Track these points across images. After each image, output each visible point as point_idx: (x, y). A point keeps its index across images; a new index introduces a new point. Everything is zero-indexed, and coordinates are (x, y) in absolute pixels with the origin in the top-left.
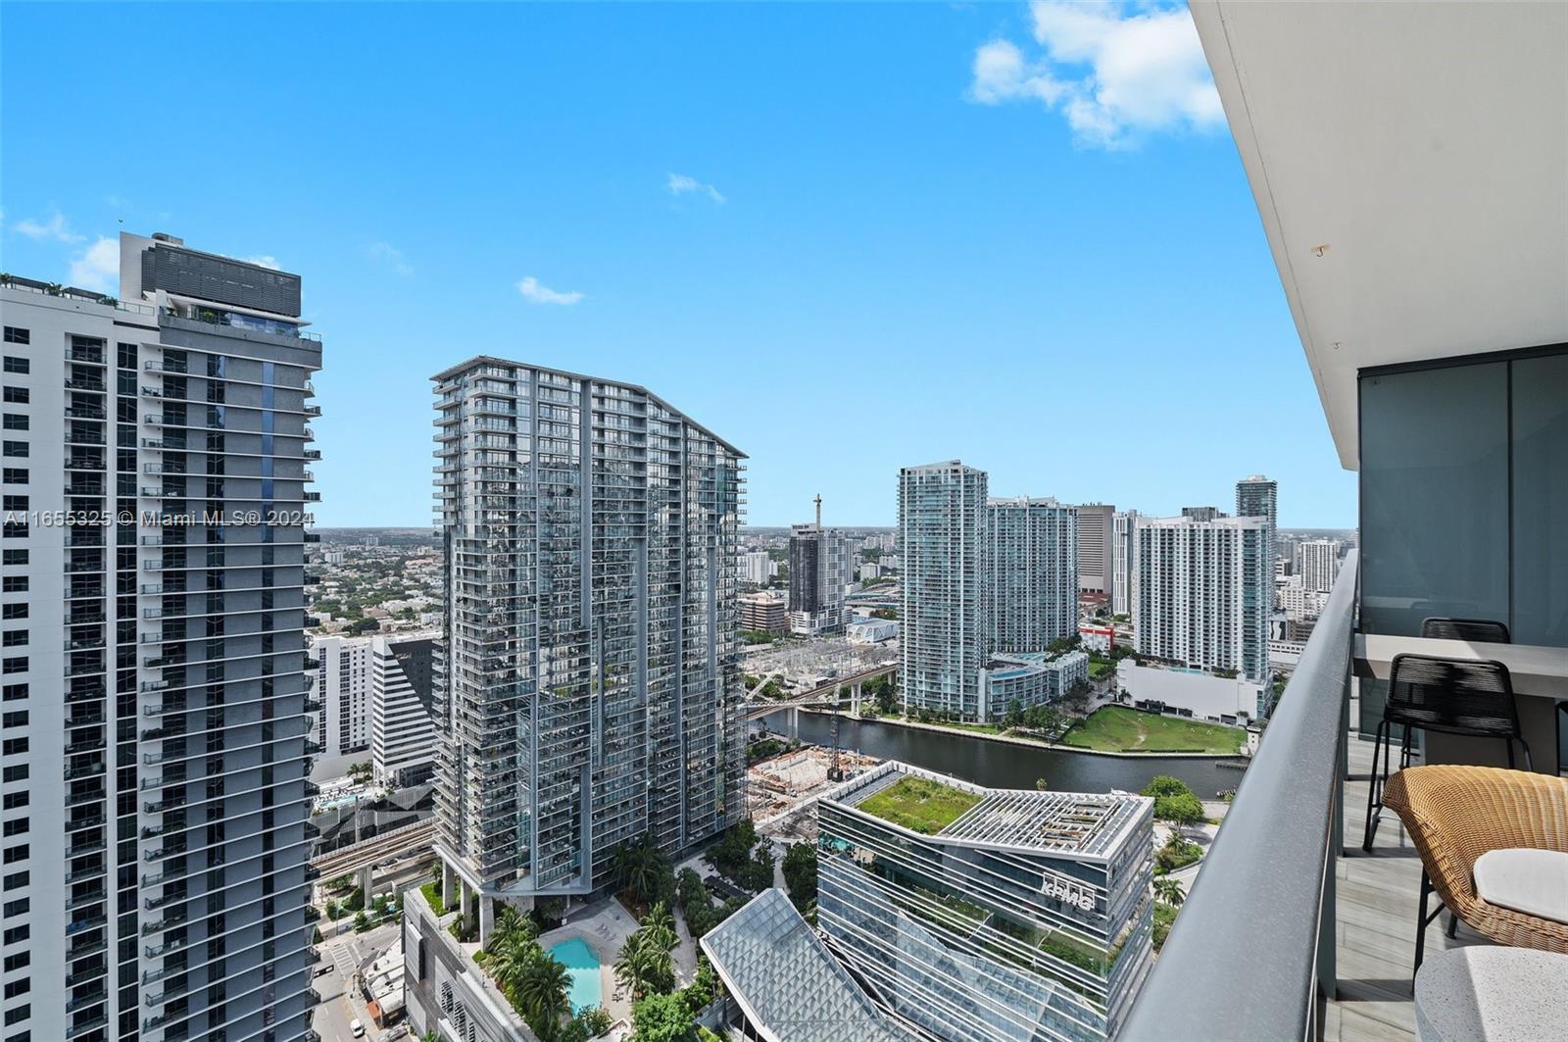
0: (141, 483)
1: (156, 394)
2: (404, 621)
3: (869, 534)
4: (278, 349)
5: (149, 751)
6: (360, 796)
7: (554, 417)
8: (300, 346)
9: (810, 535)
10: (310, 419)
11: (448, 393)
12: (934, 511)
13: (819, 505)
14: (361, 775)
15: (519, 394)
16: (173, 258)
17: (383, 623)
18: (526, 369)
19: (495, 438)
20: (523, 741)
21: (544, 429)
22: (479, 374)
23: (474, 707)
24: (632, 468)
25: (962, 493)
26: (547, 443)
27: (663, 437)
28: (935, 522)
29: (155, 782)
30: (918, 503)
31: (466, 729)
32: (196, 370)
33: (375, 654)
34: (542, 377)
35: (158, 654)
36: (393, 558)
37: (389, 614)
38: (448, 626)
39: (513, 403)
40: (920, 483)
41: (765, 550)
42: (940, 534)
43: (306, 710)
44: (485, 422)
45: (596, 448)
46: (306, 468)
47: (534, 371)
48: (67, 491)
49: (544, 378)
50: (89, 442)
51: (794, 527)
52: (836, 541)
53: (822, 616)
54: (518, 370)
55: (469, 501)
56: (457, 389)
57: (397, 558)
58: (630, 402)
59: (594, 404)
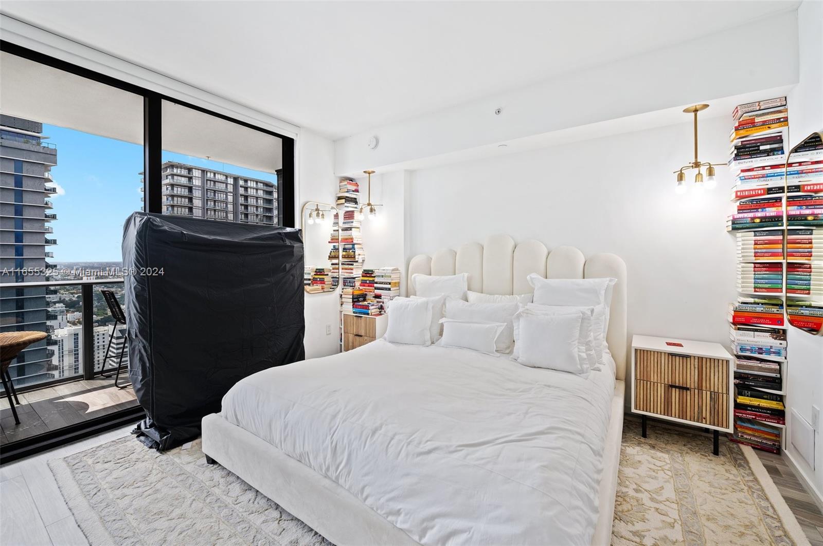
4: (25, 152)
7: (217, 197)
8: (41, 151)
10: (49, 195)
15: (194, 184)
18: (198, 169)
19: (179, 209)
21: (210, 205)
22: (169, 171)
26: (213, 212)
34: (209, 174)
39: (190, 189)
43: (48, 370)
44: (173, 200)
45: (243, 216)
46: (47, 225)
47: (204, 172)
49: (210, 176)
54: (194, 170)
58: (264, 190)
59: (242, 191)
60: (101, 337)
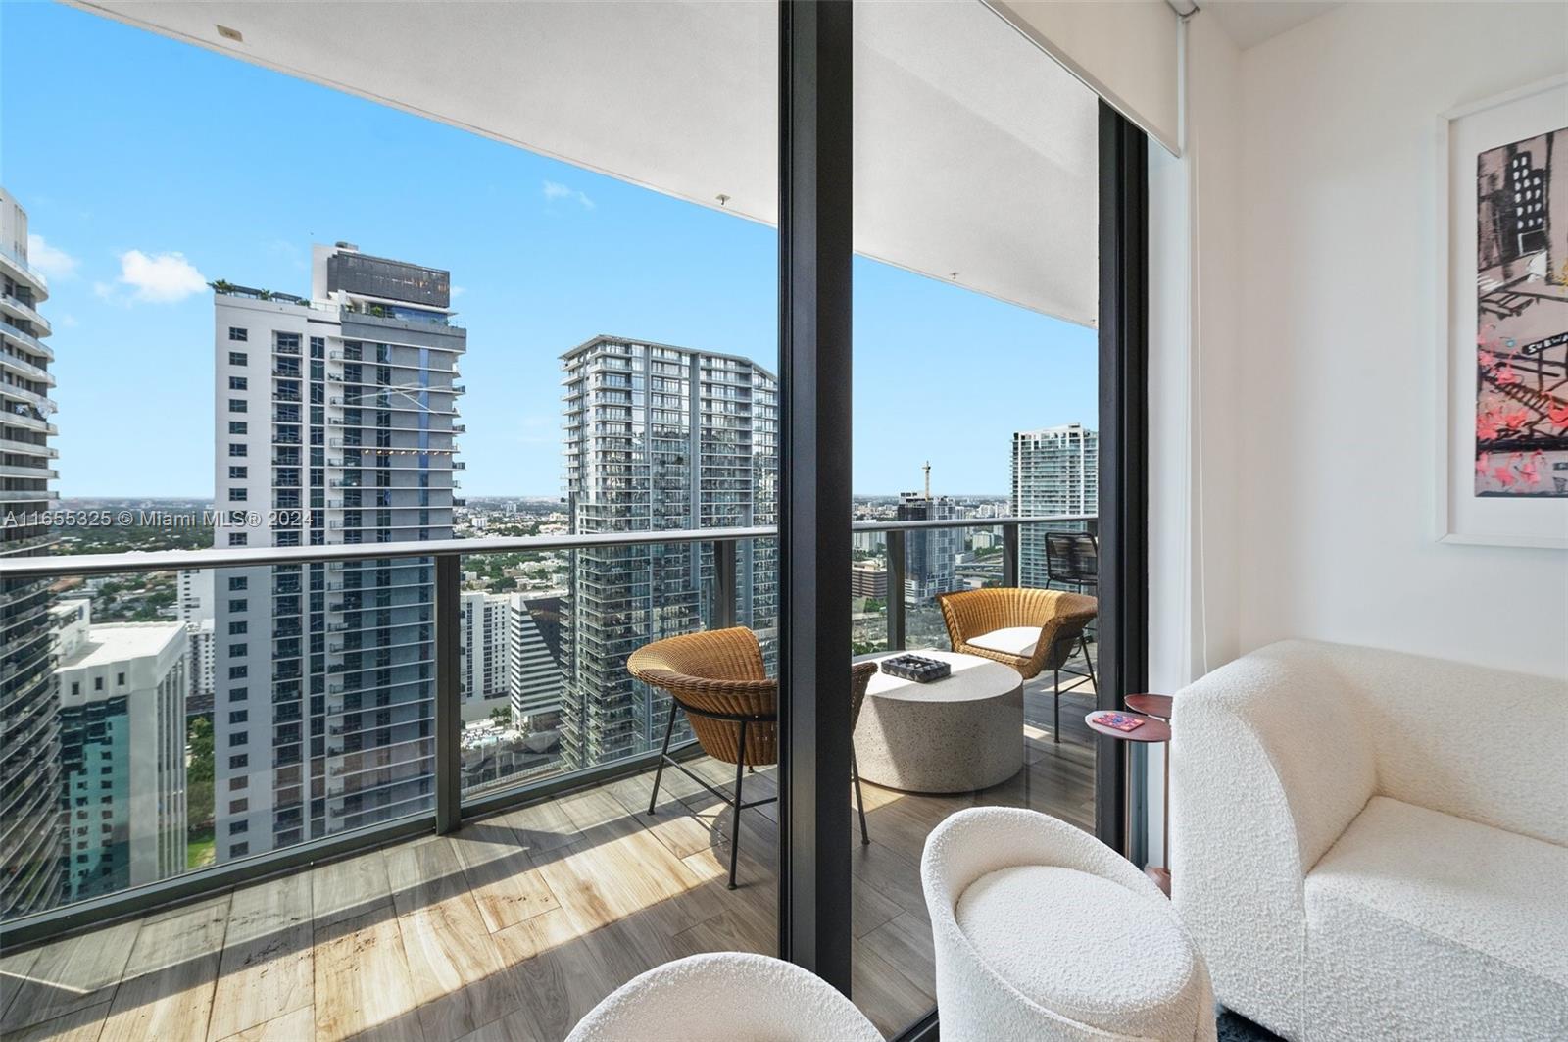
0: (328, 455)
1: (338, 380)
2: (538, 581)
3: (982, 502)
4: (431, 336)
5: (334, 681)
6: (500, 737)
7: (666, 390)
8: (449, 333)
9: (919, 502)
10: (457, 397)
11: (573, 370)
12: (1051, 477)
13: (928, 472)
14: (501, 719)
15: (634, 369)
16: (351, 262)
17: (521, 581)
18: (640, 345)
19: (613, 411)
20: (638, 694)
21: (657, 401)
22: (599, 351)
23: (595, 659)
24: (737, 436)
25: (1082, 459)
26: (660, 414)
27: (767, 406)
28: (1052, 489)
29: (337, 709)
30: (1033, 469)
31: (588, 679)
32: (369, 359)
33: (513, 609)
34: (654, 351)
35: (340, 600)
36: (529, 524)
37: (525, 574)
38: (572, 584)
39: (628, 377)
40: (1036, 448)
41: (873, 518)
42: (1057, 501)
44: (604, 396)
45: (704, 418)
46: (454, 440)
47: (648, 347)
48: (274, 462)
49: (656, 353)
50: (290, 421)
51: (903, 495)
52: (946, 509)
53: (931, 586)
54: (633, 346)
55: (591, 469)
56: (580, 366)
57: (533, 523)
58: (736, 373)
59: (703, 376)
60: (500, 610)
